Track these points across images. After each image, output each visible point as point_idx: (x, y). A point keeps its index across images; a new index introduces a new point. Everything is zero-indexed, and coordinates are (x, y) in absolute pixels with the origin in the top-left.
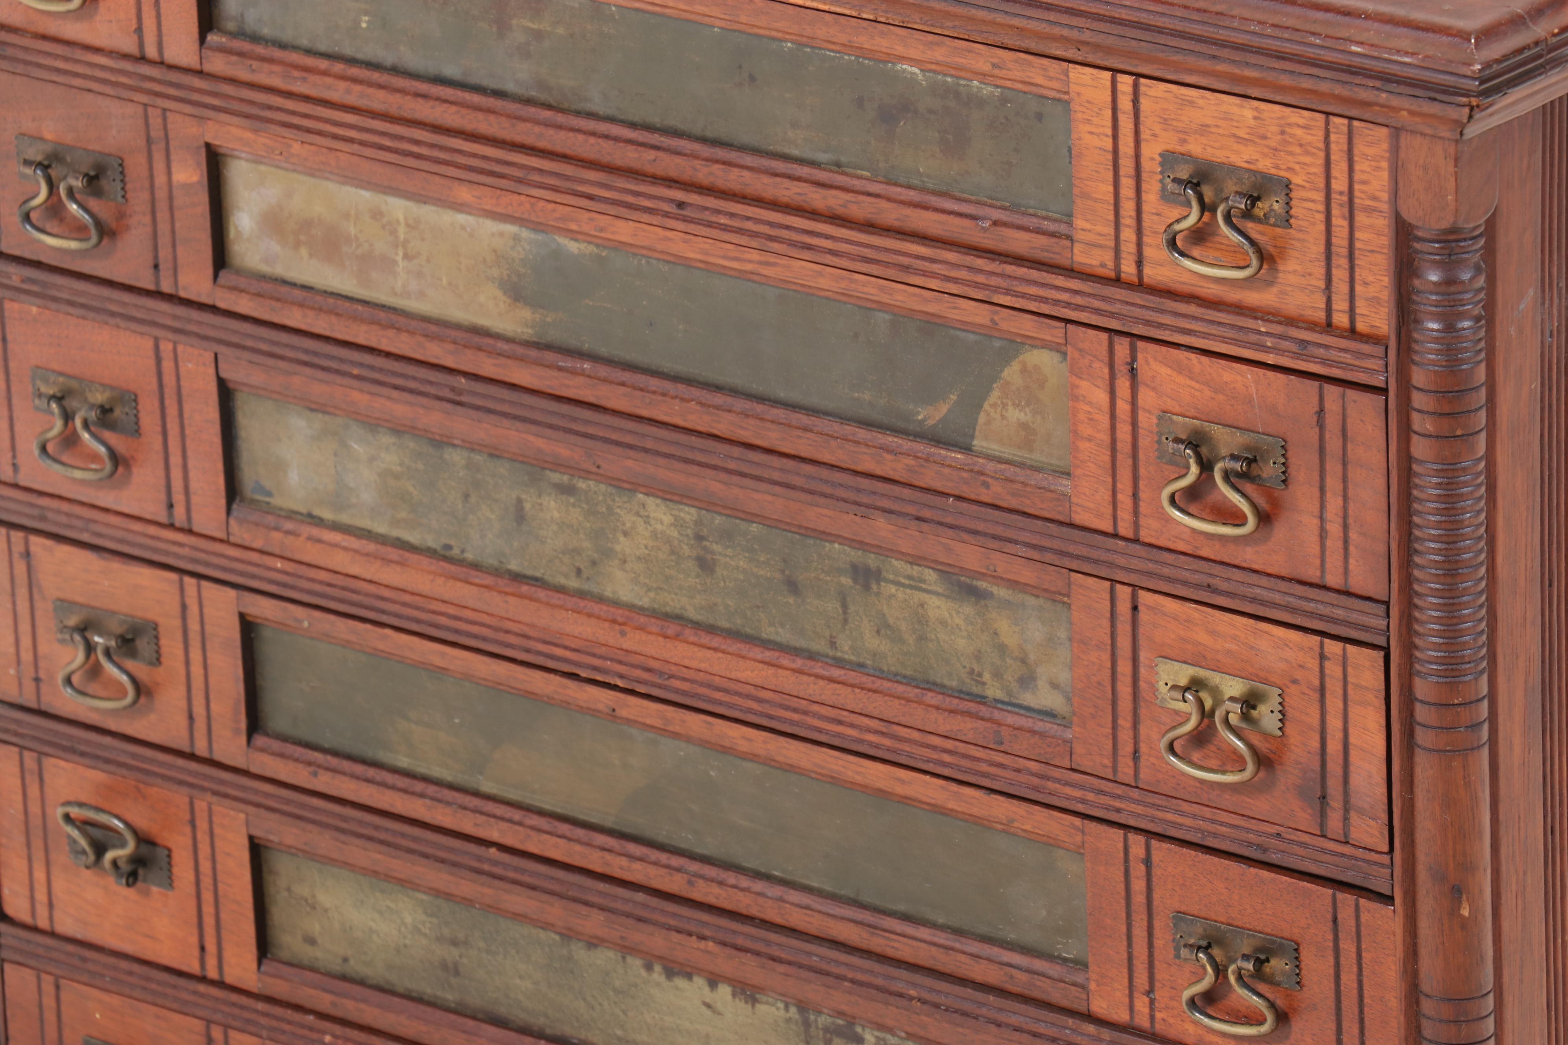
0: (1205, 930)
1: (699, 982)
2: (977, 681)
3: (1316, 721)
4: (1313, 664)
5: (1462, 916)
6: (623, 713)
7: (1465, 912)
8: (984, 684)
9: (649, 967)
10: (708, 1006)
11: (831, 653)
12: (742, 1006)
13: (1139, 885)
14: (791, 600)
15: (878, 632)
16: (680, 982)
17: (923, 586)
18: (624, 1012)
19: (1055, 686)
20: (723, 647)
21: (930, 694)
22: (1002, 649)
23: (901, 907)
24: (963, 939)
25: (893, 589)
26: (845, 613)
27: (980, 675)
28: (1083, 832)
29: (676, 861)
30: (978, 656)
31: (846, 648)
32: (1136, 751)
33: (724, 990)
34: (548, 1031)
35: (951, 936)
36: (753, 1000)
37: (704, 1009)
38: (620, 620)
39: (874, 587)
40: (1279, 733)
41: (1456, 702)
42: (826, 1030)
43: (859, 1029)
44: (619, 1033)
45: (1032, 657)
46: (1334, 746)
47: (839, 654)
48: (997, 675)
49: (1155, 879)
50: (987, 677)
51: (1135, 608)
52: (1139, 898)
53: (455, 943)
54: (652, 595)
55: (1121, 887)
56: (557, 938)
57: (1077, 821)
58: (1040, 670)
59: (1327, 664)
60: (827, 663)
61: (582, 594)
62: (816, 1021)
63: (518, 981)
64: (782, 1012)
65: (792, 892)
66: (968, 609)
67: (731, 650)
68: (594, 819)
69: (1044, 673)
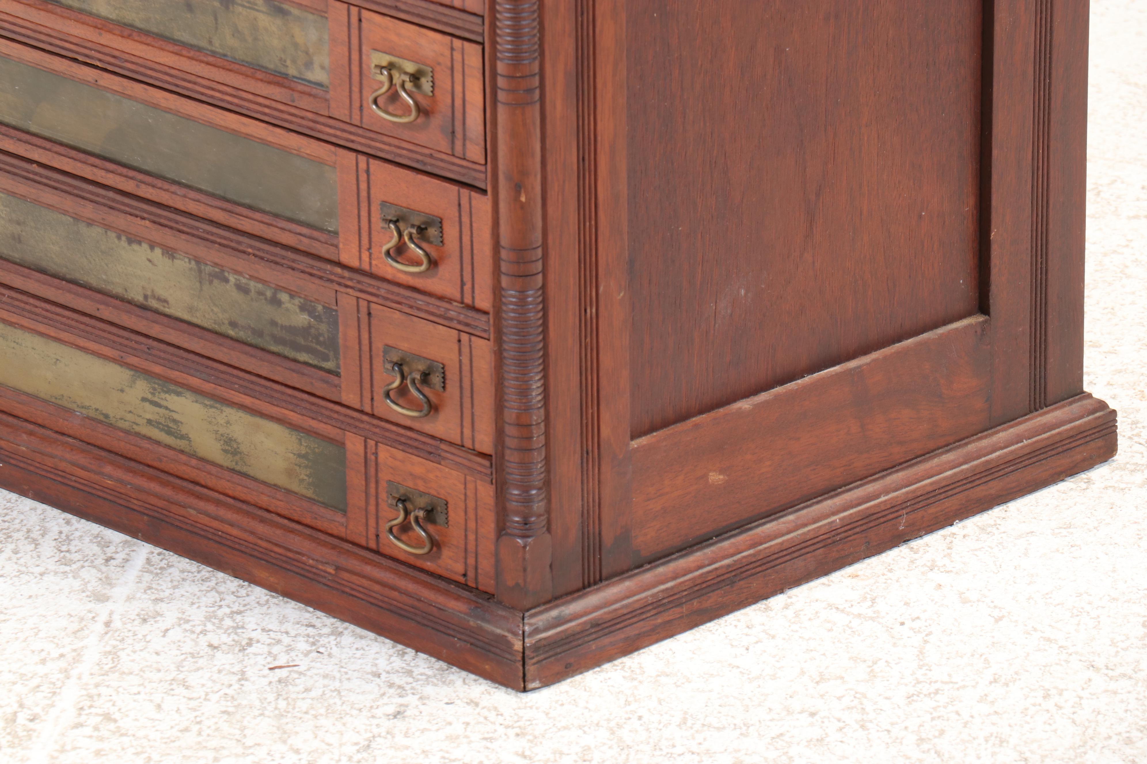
0: (396, 211)
1: (145, 246)
2: (284, 65)
3: (449, 88)
4: (447, 53)
5: (521, 202)
6: (101, 82)
7: (523, 199)
8: (287, 66)
9: (119, 238)
10: (150, 261)
11: (210, 48)
12: (167, 261)
13: (363, 186)
14: (189, 16)
15: (233, 35)
16: (135, 247)
17: (256, 7)
18: (107, 265)
19: (323, 68)
20: (153, 43)
21: (259, 72)
22: (296, 45)
23: (247, 201)
24: (278, 220)
25: (240, 9)
26: (216, 23)
27: (285, 61)
28: (336, 155)
29: (131, 173)
30: (284, 50)
31: (217, 45)
32: (361, 106)
33: (158, 251)
34: (68, 276)
35: (271, 218)
36: (173, 257)
37: (148, 262)
38: (100, 26)
39: (231, 7)
40: (431, 94)
41: (518, 75)
42: (210, 275)
43: (226, 274)
44: (104, 277)
45: (311, 51)
46: (458, 102)
47: (214, 49)
48: (294, 61)
49: (371, 182)
50: (288, 63)
51: (360, 20)
52: (364, 194)
53: (18, 223)
54: (117, 12)
55: (354, 187)
56: (71, 220)
57: (332, 148)
58: (315, 58)
59: (455, 53)
60: (207, 54)
61: (81, 11)
62: (205, 269)
63: (52, 246)
64: (188, 264)
65: (191, 192)
66: (279, 22)
67: (156, 45)
68: (89, 148)
69: (317, 60)
